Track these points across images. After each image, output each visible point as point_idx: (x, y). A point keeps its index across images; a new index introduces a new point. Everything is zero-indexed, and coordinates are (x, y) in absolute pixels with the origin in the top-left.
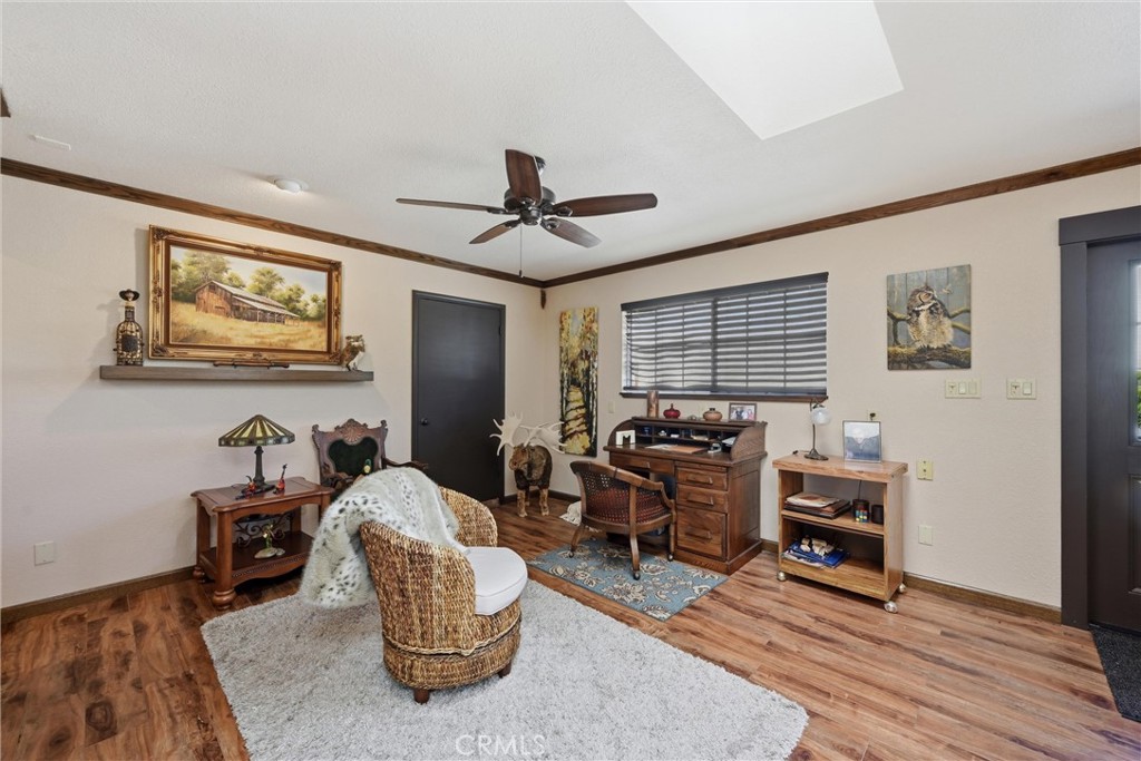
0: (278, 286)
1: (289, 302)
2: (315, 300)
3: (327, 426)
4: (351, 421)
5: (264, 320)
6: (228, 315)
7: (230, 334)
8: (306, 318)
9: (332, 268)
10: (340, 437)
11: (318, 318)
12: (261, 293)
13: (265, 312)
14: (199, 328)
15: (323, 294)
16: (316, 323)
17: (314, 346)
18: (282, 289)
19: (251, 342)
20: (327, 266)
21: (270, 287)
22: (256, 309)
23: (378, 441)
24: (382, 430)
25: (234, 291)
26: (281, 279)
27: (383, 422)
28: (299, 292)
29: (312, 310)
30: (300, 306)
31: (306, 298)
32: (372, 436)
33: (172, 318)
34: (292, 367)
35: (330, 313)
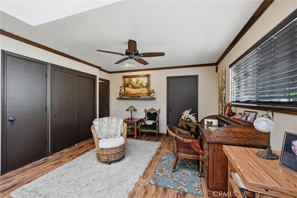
0: (139, 82)
1: (141, 84)
2: (145, 83)
3: (148, 109)
4: (152, 108)
5: (137, 88)
6: (132, 88)
7: (132, 91)
8: (144, 87)
9: (148, 76)
10: (150, 111)
11: (146, 87)
12: (137, 83)
13: (137, 87)
14: (129, 91)
15: (147, 82)
16: (146, 88)
17: (145, 92)
18: (140, 82)
19: (135, 93)
20: (147, 76)
21: (138, 82)
22: (136, 86)
23: (158, 114)
24: (159, 111)
25: (133, 84)
26: (140, 80)
27: (159, 109)
28: (142, 82)
29: (145, 85)
30: (143, 85)
31: (144, 83)
32: (156, 112)
33: (126, 90)
34: (141, 97)
35: (148, 85)
